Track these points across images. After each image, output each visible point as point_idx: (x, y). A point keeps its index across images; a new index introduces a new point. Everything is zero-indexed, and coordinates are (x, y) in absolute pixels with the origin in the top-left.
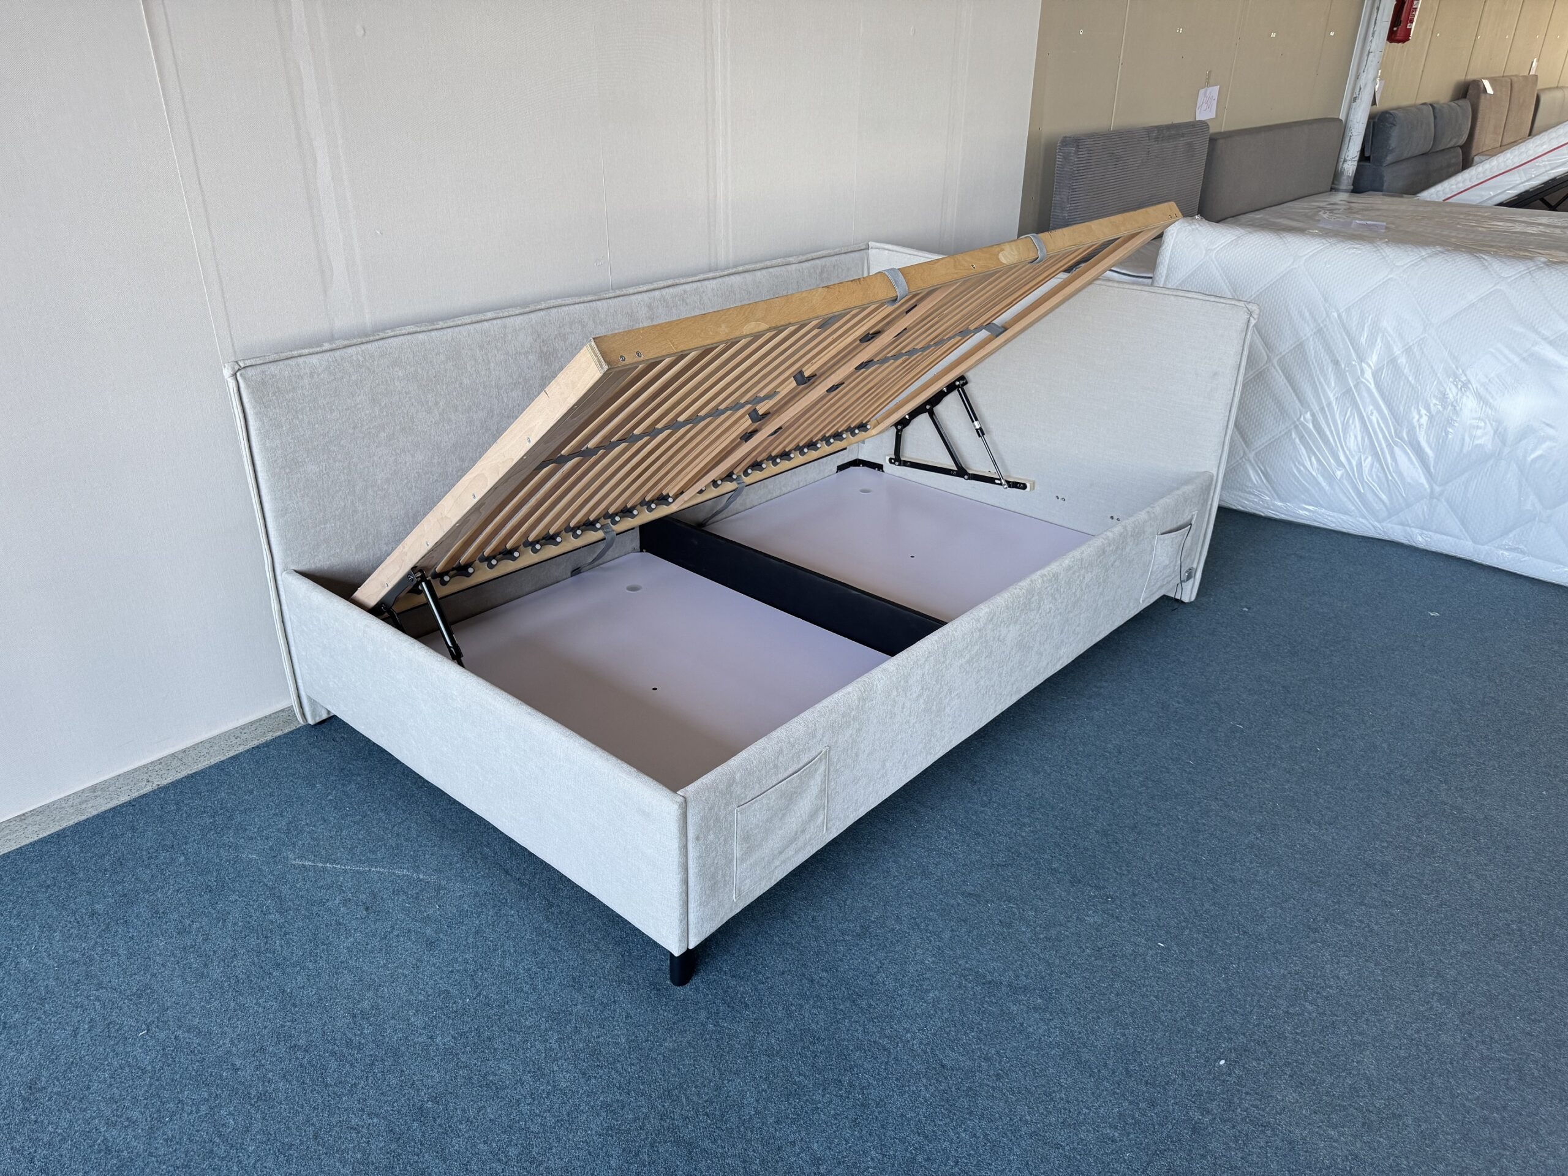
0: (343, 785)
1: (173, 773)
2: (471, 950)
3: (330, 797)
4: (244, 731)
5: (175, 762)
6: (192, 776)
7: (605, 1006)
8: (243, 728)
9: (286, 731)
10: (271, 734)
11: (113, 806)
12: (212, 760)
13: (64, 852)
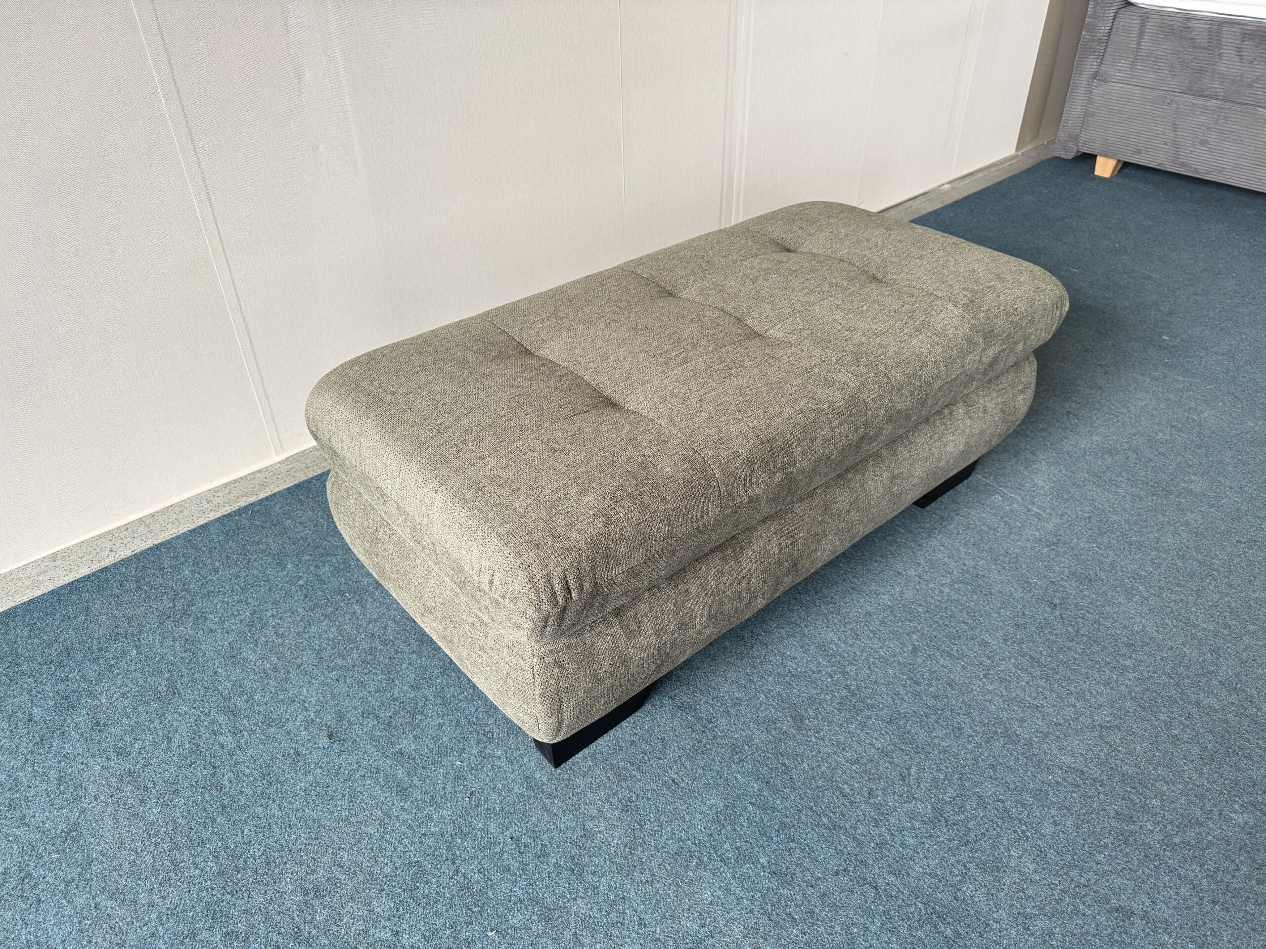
0: (317, 567)
1: (137, 541)
2: (449, 805)
3: (301, 582)
4: (217, 495)
5: (142, 528)
6: (157, 547)
7: (613, 904)
8: (216, 490)
9: (262, 496)
10: (245, 498)
11: (71, 580)
12: (180, 529)
13: (11, 636)
